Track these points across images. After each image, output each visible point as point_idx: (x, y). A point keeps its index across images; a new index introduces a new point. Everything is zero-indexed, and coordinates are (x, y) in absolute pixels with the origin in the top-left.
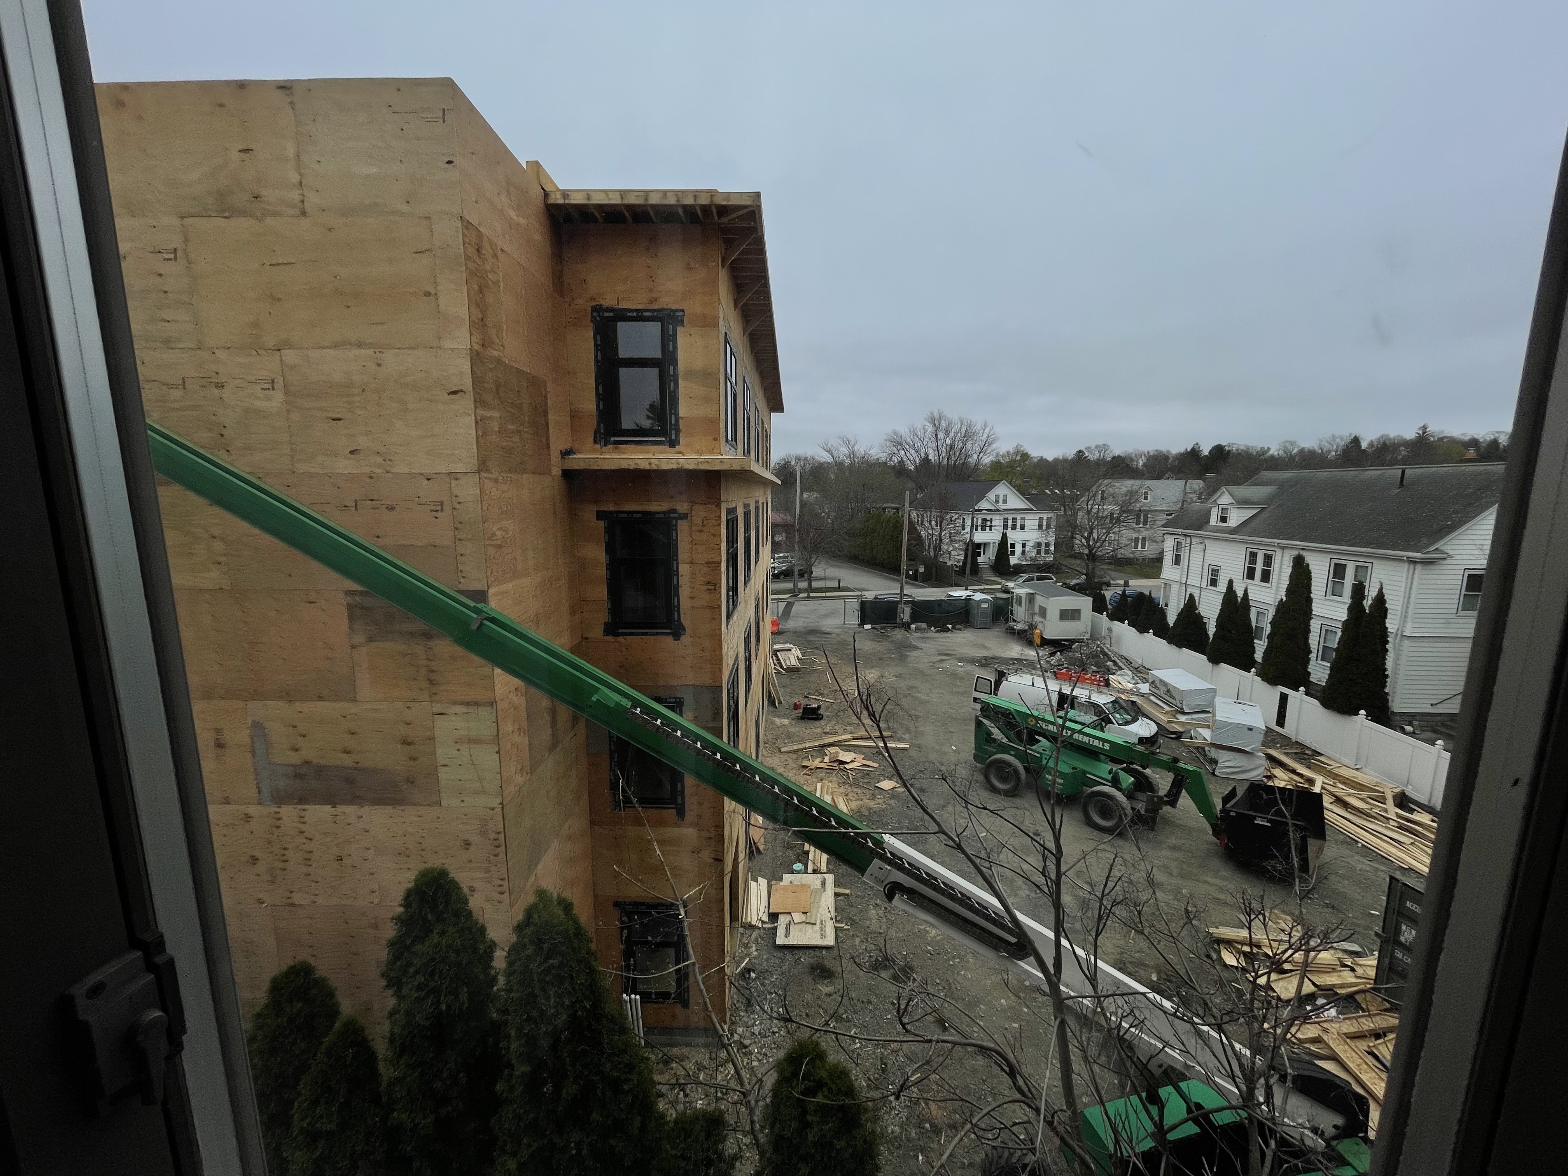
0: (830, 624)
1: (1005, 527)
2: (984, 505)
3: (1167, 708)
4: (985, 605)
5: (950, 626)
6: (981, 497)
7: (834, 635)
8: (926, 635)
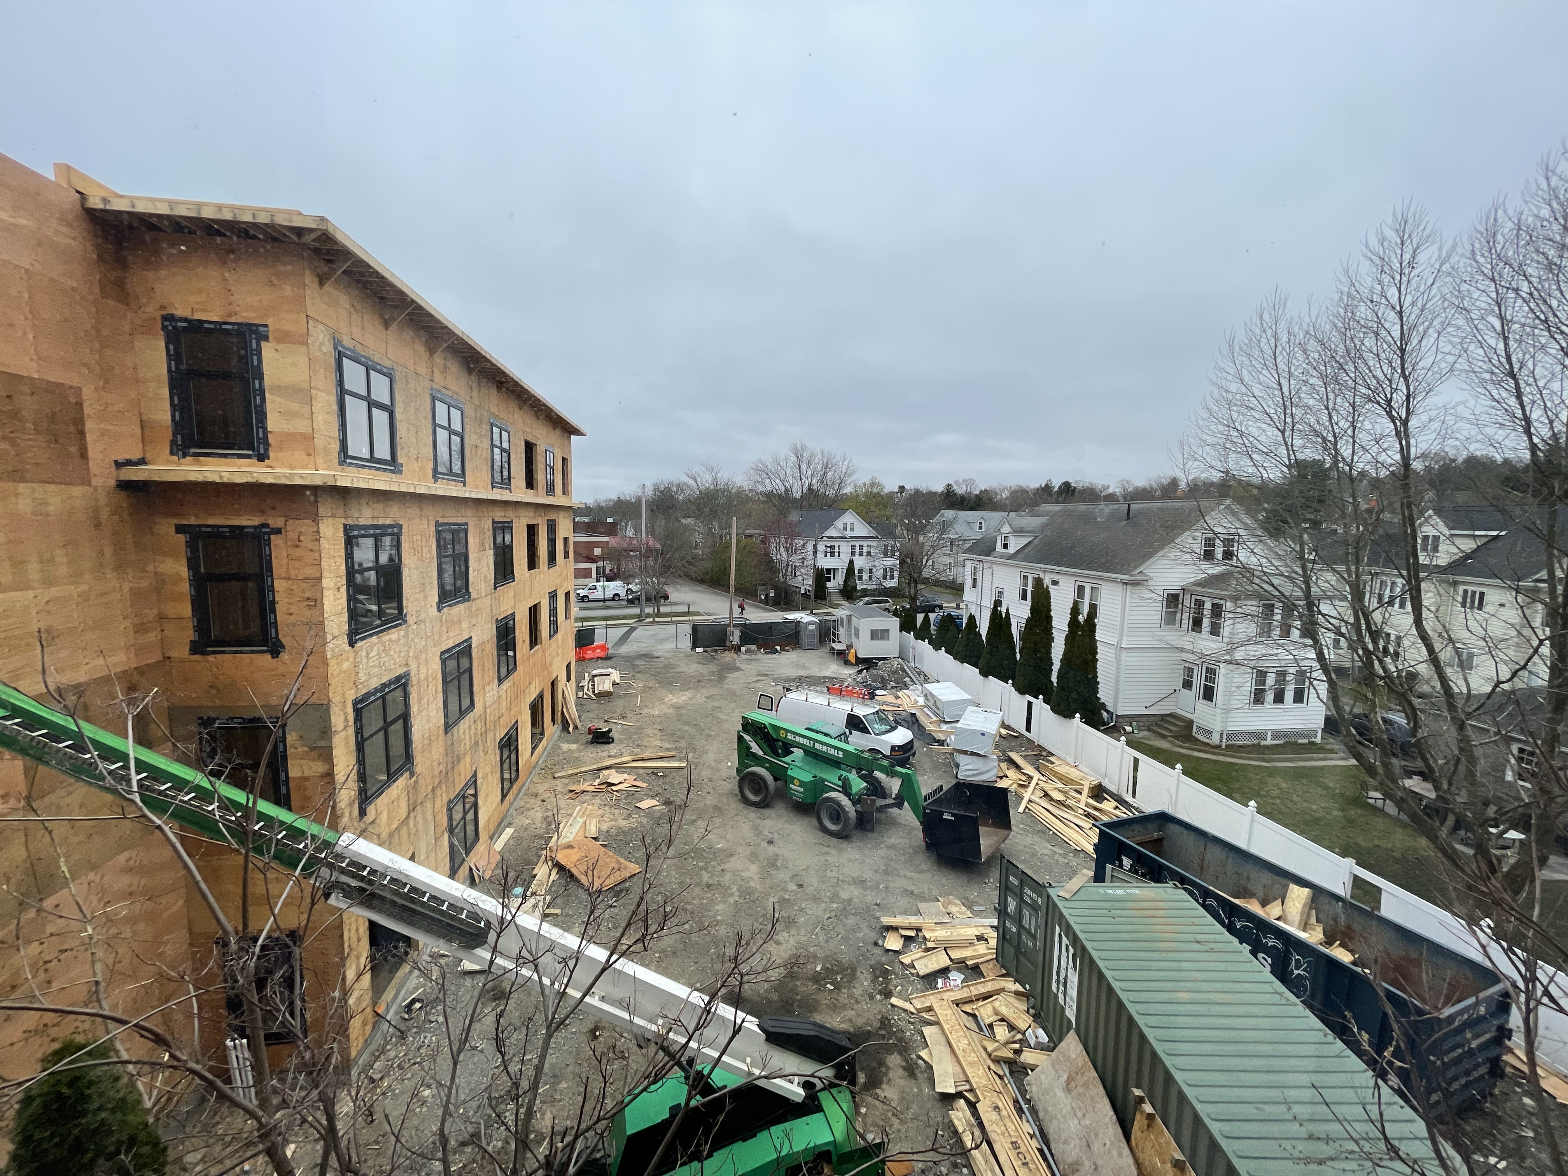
0: (664, 649)
1: (853, 553)
2: (832, 532)
3: (935, 718)
4: (811, 627)
5: (778, 648)
6: (829, 524)
7: (662, 659)
8: (754, 657)
